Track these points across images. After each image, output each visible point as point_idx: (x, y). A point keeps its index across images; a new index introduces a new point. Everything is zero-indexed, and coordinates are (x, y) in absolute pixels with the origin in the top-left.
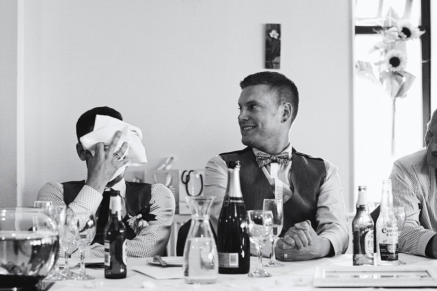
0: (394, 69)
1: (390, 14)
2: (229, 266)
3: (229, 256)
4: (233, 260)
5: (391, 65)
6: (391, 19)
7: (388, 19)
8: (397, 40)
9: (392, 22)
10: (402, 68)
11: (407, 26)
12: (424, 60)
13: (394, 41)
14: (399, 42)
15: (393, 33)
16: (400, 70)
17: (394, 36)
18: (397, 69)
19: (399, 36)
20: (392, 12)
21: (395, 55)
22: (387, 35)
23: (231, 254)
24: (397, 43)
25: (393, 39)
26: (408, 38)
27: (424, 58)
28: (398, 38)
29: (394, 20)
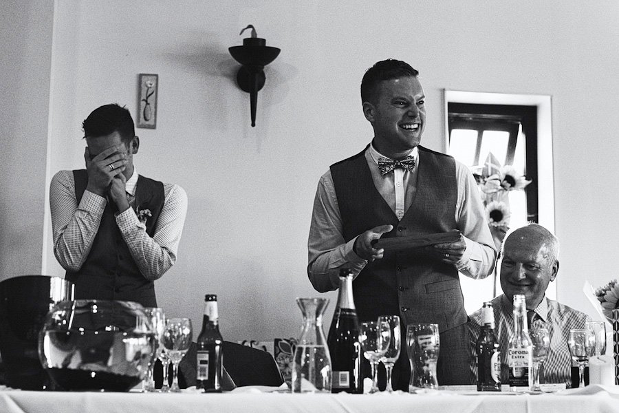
0: (496, 224)
1: (490, 161)
2: (339, 386)
3: (338, 374)
4: (344, 379)
5: (492, 220)
6: (490, 165)
7: (487, 166)
8: (500, 190)
9: (492, 169)
10: (505, 223)
11: (510, 174)
12: (531, 214)
13: (495, 190)
14: (501, 192)
15: (494, 181)
16: (502, 225)
17: (495, 185)
18: (500, 224)
19: (501, 185)
20: (492, 159)
21: (497, 208)
22: (487, 183)
23: (341, 373)
24: (498, 193)
25: (494, 188)
26: (513, 188)
27: (529, 211)
28: (500, 187)
29: (494, 166)
